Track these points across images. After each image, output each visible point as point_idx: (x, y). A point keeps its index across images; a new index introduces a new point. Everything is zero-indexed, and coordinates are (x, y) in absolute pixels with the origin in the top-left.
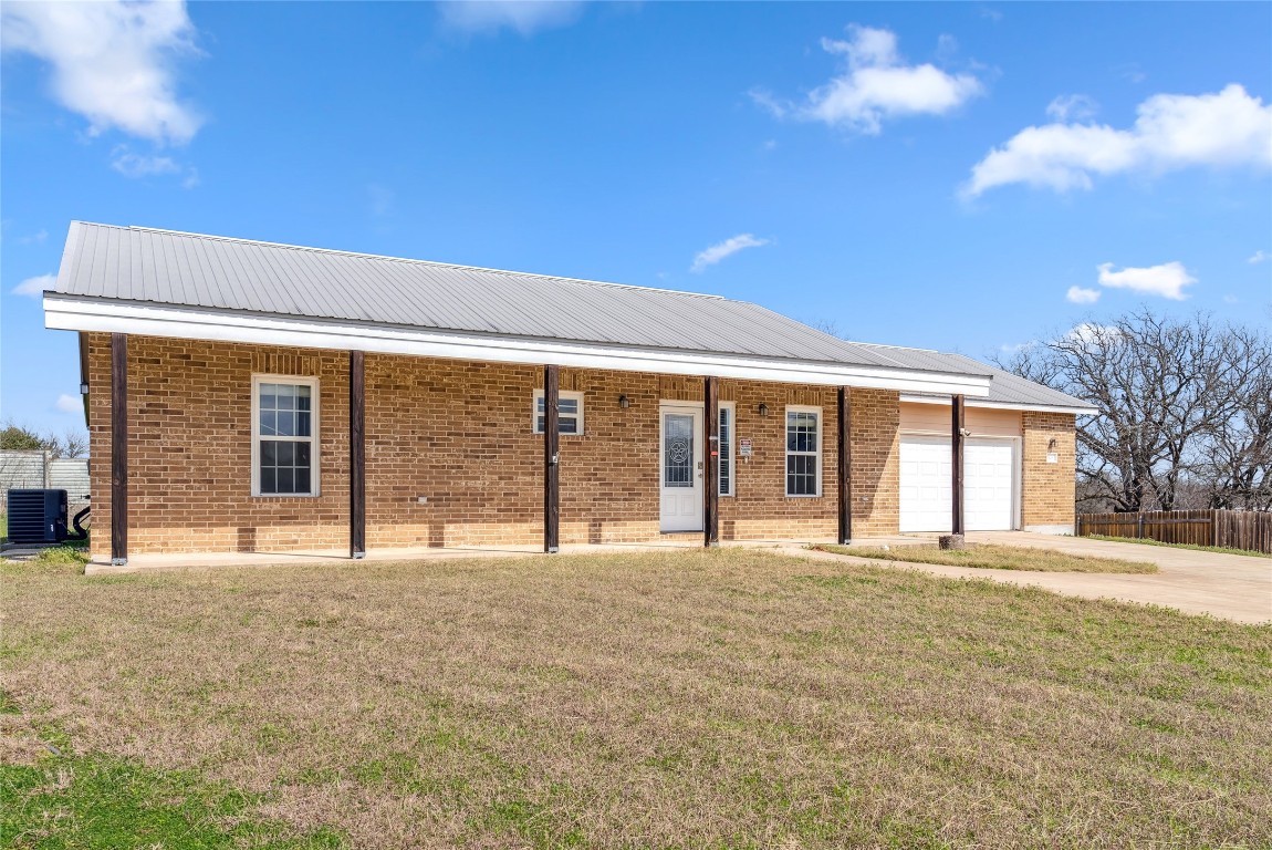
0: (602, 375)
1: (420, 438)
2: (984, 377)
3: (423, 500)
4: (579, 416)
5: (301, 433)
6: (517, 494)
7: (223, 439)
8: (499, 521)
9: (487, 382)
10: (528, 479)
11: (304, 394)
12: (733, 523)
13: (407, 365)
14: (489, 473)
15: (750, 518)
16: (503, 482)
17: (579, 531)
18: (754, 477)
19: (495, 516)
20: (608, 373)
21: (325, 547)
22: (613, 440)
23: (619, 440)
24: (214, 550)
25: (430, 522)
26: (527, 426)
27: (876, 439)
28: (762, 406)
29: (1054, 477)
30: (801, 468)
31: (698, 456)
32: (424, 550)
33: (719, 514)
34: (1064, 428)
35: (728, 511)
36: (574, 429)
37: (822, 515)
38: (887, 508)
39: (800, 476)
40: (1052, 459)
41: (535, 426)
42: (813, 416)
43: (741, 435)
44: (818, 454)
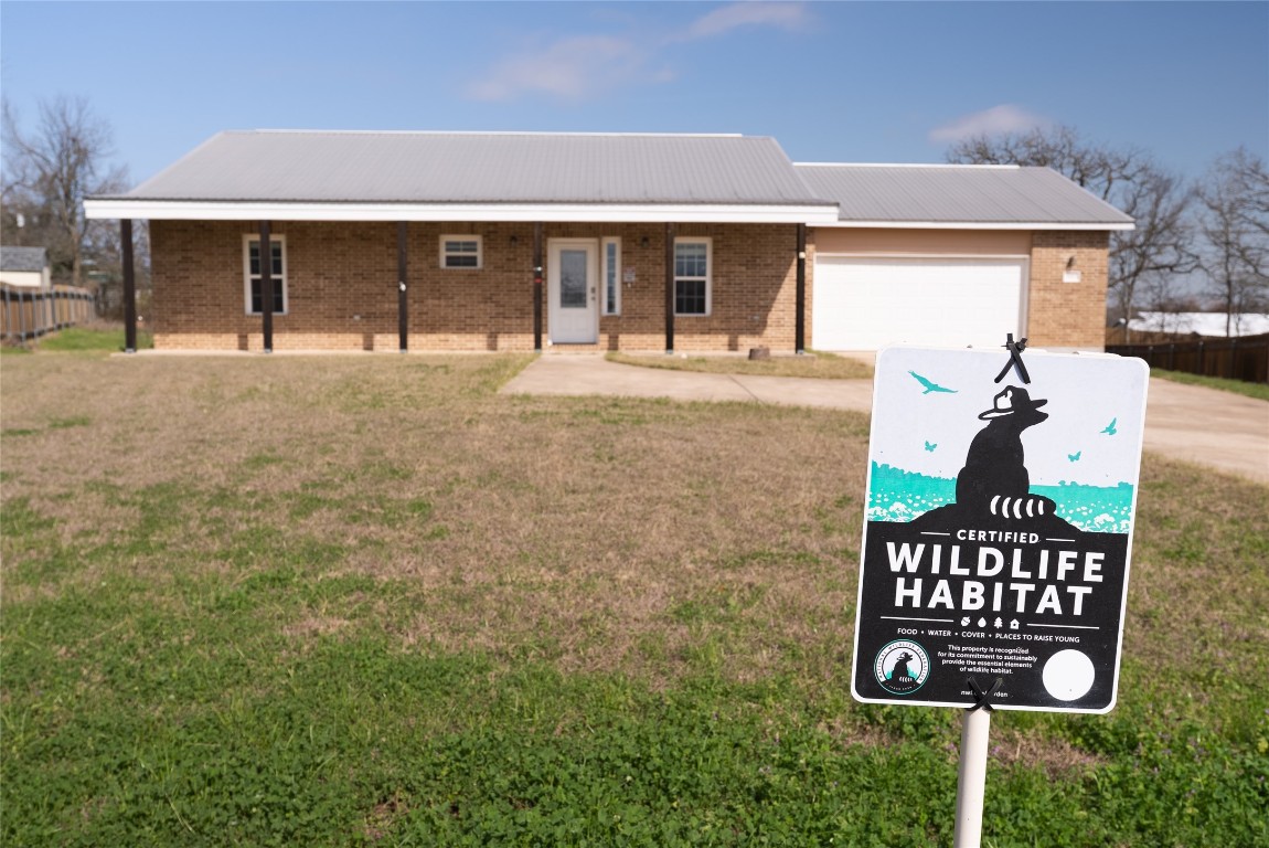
1: (354, 274)
3: (357, 317)
4: (479, 254)
5: (276, 273)
8: (415, 333)
10: (436, 302)
11: (277, 246)
12: (617, 337)
13: (344, 224)
15: (634, 333)
16: (417, 304)
17: (479, 341)
18: (638, 299)
21: (292, 349)
22: (506, 271)
23: (511, 271)
24: (223, 349)
25: (364, 333)
26: (435, 263)
27: (771, 265)
28: (645, 239)
29: (1074, 297)
30: (690, 292)
31: (591, 282)
32: (360, 352)
33: (602, 330)
34: (1091, 244)
35: (612, 328)
36: (475, 264)
37: (710, 331)
38: (783, 326)
39: (691, 298)
40: (1071, 278)
41: (443, 263)
42: (703, 247)
43: (625, 265)
44: (708, 279)
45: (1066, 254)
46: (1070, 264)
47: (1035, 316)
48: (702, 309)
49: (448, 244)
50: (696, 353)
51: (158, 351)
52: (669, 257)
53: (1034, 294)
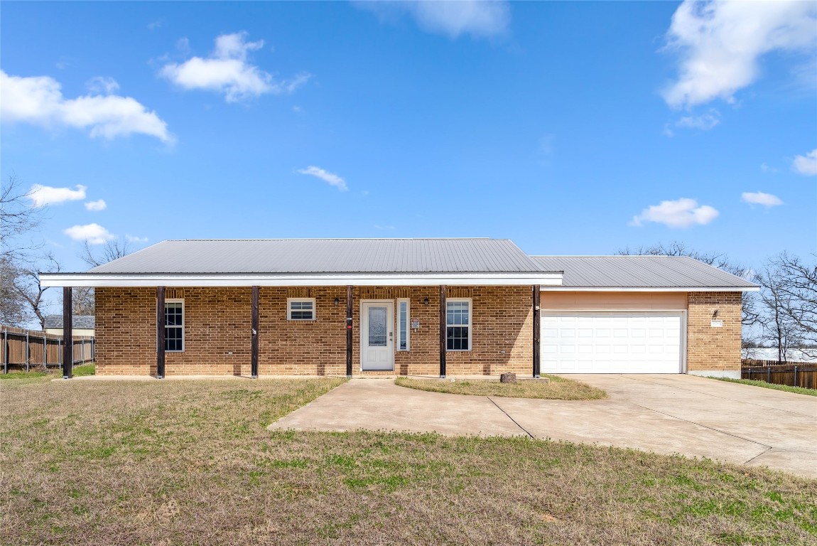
0: (325, 288)
1: (229, 324)
2: (555, 272)
3: (230, 353)
4: (314, 311)
5: (177, 324)
6: (278, 350)
7: (144, 327)
8: (269, 364)
9: (263, 296)
10: (284, 343)
11: (179, 306)
12: (407, 366)
13: (223, 291)
14: (264, 340)
15: (419, 363)
16: (271, 344)
17: (312, 369)
18: (421, 340)
19: (267, 361)
20: (328, 287)
21: (186, 374)
22: (331, 322)
23: (335, 322)
24: (141, 375)
25: (234, 364)
26: (284, 317)
27: (513, 316)
28: (426, 300)
29: (719, 337)
30: (457, 334)
31: (390, 329)
32: (231, 377)
33: (397, 361)
34: (729, 302)
35: (404, 359)
36: (311, 317)
37: (471, 361)
38: (522, 357)
39: (457, 339)
40: (716, 324)
41: (289, 317)
42: (466, 304)
43: (413, 316)
44: (470, 326)
45: (712, 309)
46: (715, 314)
47: (692, 350)
48: (465, 346)
49: (292, 303)
50: (462, 377)
51: (98, 377)
52: (442, 311)
53: (691, 335)
